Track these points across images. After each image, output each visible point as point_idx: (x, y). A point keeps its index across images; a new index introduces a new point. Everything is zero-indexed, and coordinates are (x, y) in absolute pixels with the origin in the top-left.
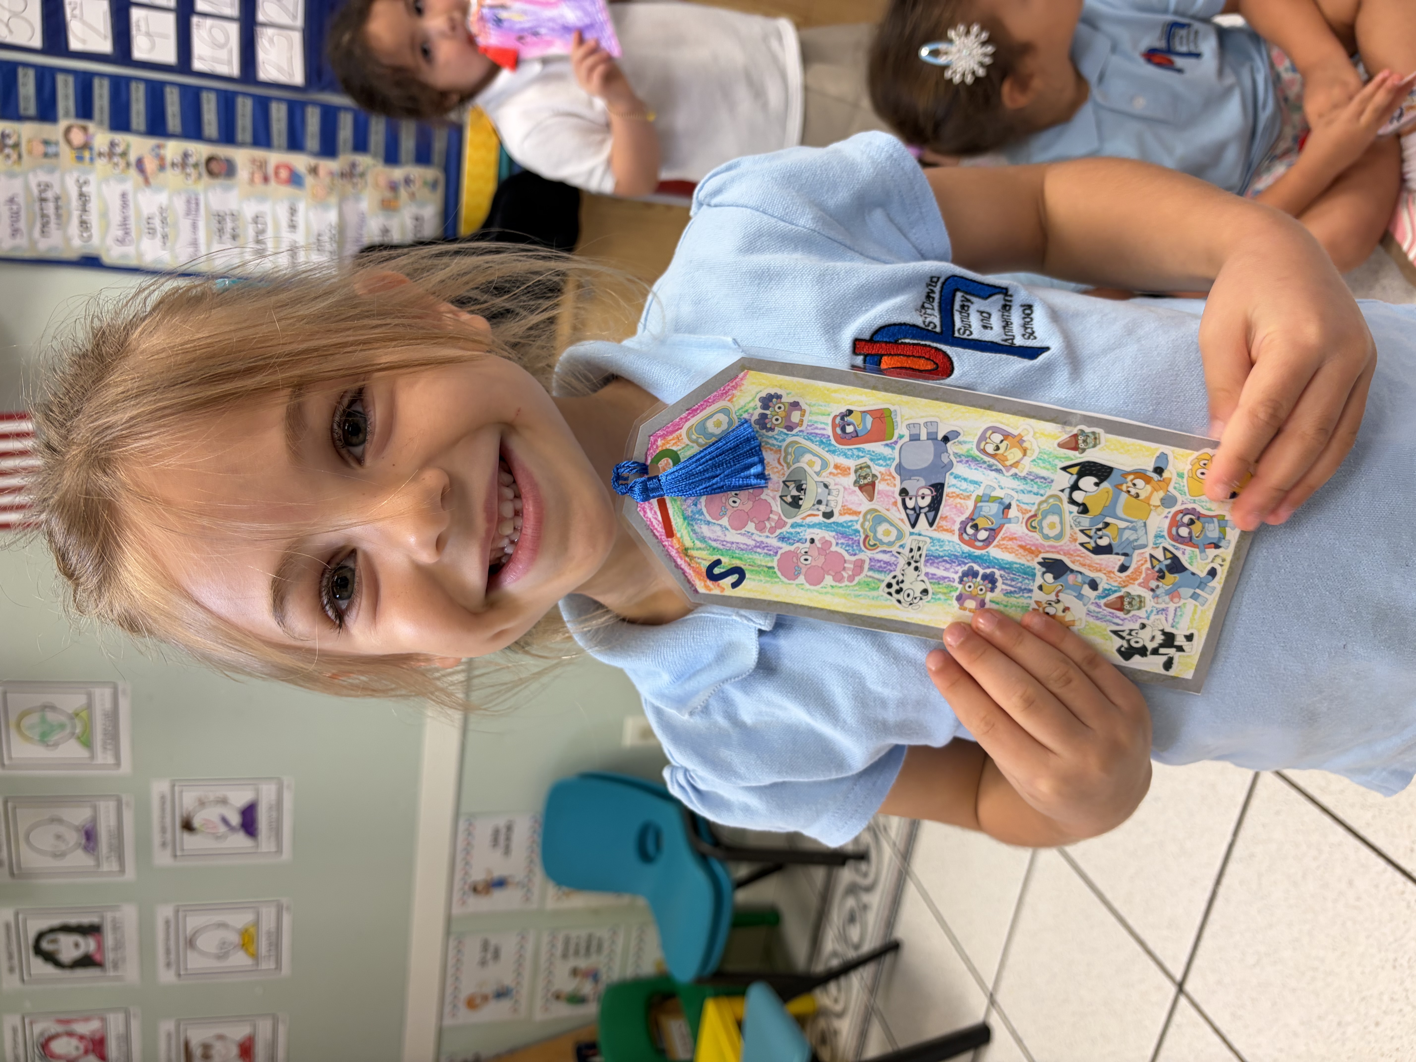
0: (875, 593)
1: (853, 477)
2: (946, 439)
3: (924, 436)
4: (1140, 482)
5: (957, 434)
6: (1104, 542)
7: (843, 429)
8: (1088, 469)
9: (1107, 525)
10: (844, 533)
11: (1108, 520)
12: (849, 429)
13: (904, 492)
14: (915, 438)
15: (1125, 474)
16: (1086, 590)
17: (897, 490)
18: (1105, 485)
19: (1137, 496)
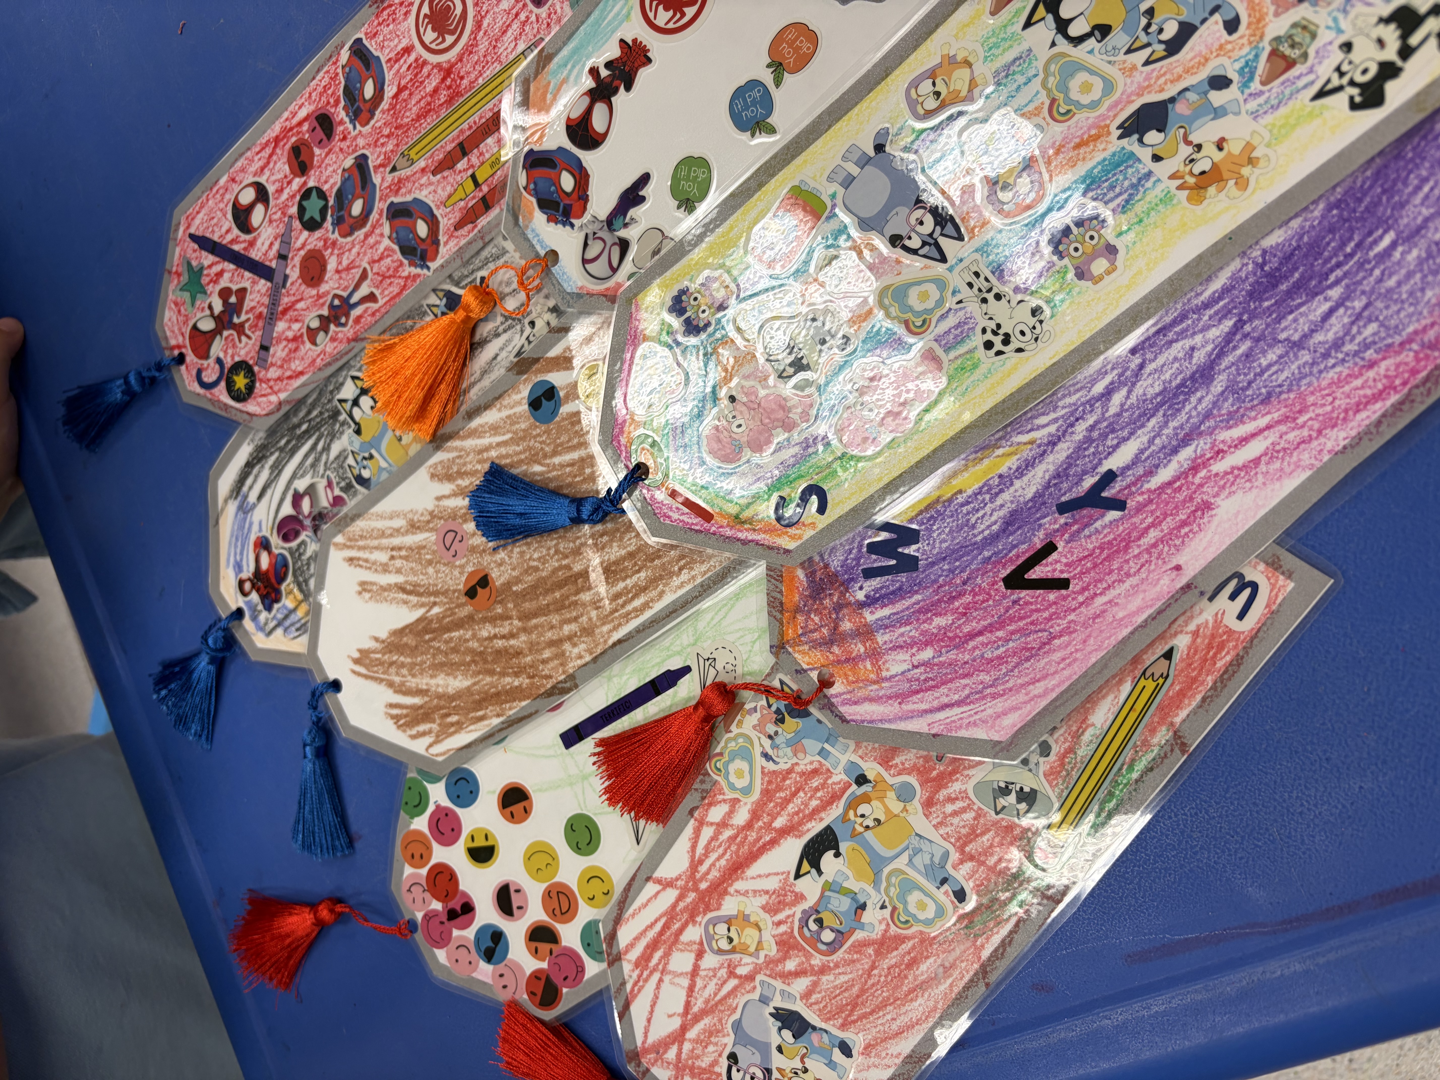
0: (981, 370)
2: (880, 148)
3: (855, 170)
5: (884, 131)
6: (1171, 30)
9: (1149, 12)
13: (895, 240)
14: (848, 181)
16: (1217, 98)
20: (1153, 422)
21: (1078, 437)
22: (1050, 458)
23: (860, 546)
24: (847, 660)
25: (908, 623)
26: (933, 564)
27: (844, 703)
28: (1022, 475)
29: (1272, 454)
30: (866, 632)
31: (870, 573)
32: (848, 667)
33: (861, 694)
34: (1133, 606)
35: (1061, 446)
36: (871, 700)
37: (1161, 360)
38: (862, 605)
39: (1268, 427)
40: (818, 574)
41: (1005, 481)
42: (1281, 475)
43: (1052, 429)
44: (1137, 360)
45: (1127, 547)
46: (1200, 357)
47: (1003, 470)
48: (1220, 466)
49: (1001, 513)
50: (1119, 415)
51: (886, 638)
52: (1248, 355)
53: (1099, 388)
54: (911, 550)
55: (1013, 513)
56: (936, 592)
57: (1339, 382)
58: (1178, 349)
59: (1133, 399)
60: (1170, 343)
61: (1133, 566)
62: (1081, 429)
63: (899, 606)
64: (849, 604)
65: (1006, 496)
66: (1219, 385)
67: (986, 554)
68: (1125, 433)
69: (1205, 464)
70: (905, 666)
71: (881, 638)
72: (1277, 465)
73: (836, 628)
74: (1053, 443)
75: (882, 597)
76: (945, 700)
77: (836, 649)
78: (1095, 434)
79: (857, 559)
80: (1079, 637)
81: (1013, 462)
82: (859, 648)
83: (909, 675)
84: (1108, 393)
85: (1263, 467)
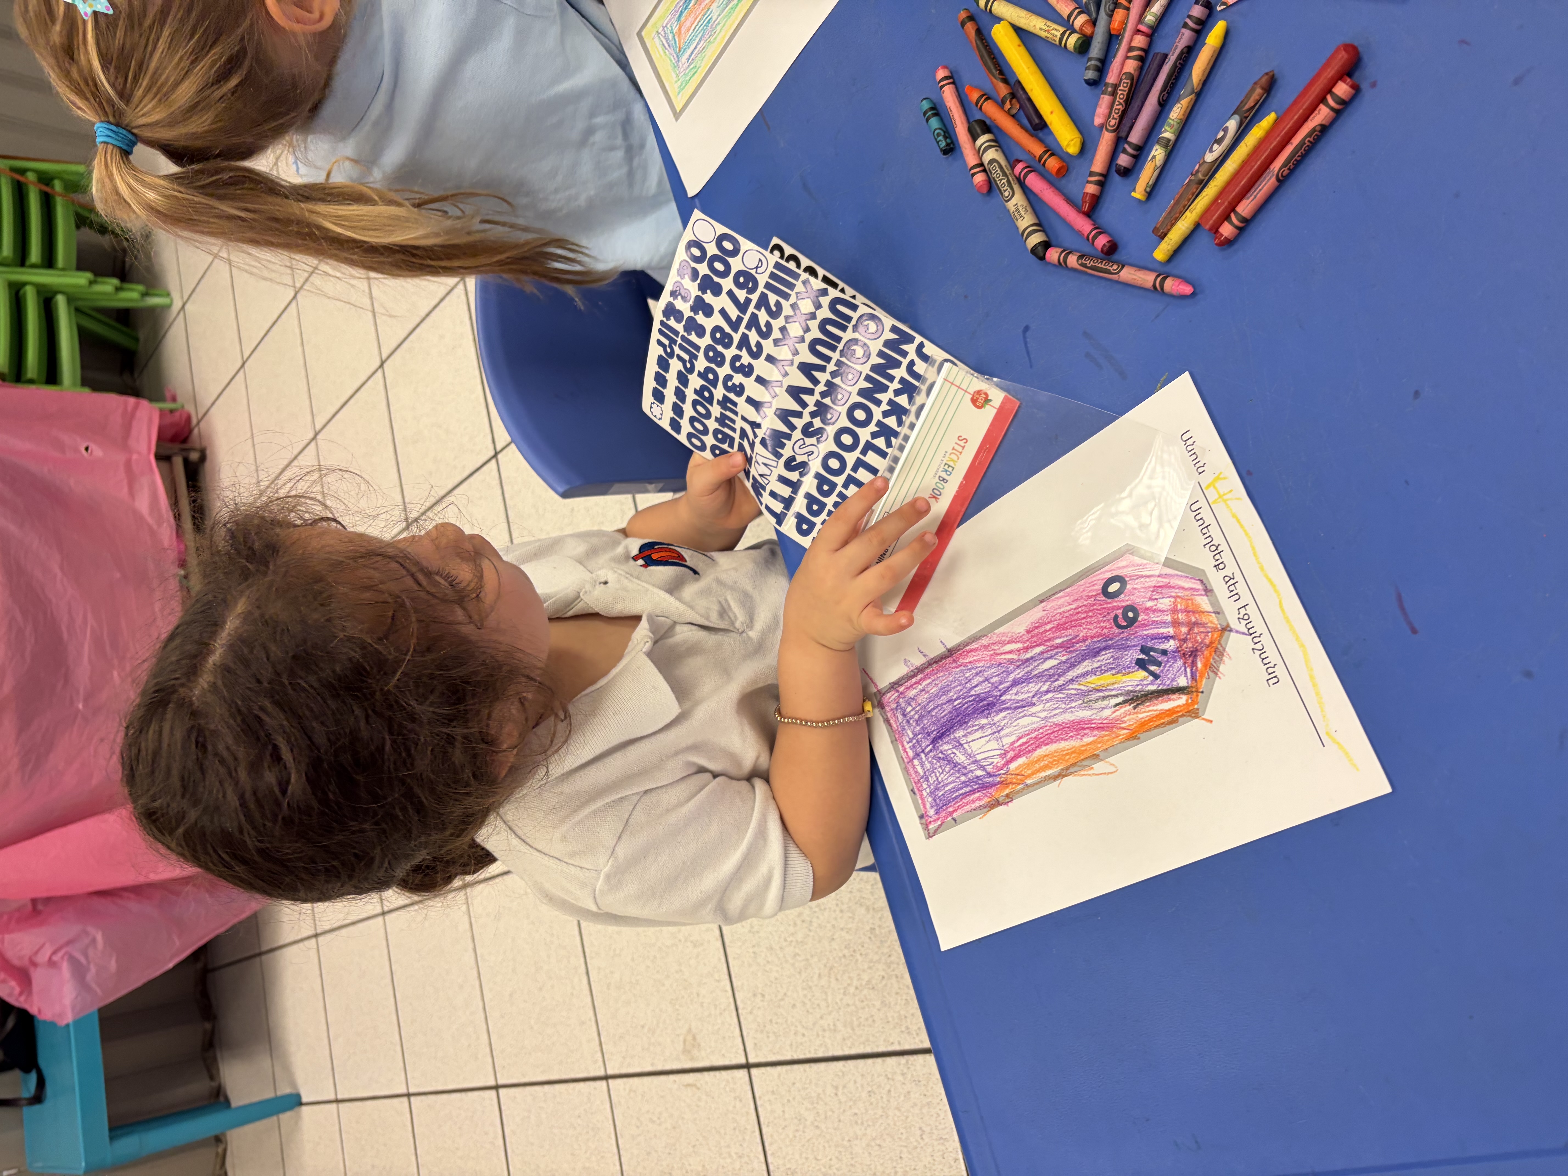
20: (1036, 672)
21: (1062, 678)
22: (1075, 674)
23: (1165, 667)
24: (1189, 612)
25: (1154, 621)
26: (1134, 646)
27: (1198, 590)
28: (1087, 672)
29: (1004, 643)
30: (1176, 623)
31: (1164, 652)
32: (1190, 609)
33: (1188, 593)
34: (1062, 600)
35: (1070, 678)
36: (1183, 588)
37: (1026, 696)
38: (1172, 637)
39: (1002, 654)
40: (1190, 661)
41: (1093, 672)
42: (1004, 634)
43: (1071, 687)
44: (1035, 700)
45: (1058, 625)
46: (1014, 690)
47: (1094, 677)
48: (1020, 645)
49: (1099, 658)
50: (1046, 681)
51: (1166, 618)
52: (1001, 683)
53: (1050, 695)
54: (1142, 656)
55: (1095, 656)
56: (1136, 632)
57: (979, 661)
58: (1021, 697)
59: (1040, 685)
60: (1022, 701)
61: (1058, 617)
62: (1061, 682)
63: (1155, 631)
64: (1180, 640)
65: (1096, 665)
66: (1012, 676)
67: (1110, 642)
68: (1046, 673)
69: (1024, 648)
70: (1161, 601)
71: (1168, 618)
72: (1003, 639)
73: (1190, 630)
74: (1072, 681)
75: (1161, 638)
76: (1148, 580)
77: (1193, 619)
78: (1056, 677)
79: (1168, 661)
80: (1085, 593)
81: (1089, 679)
82: (1181, 617)
83: (1161, 596)
84: (1047, 692)
85: (1007, 639)
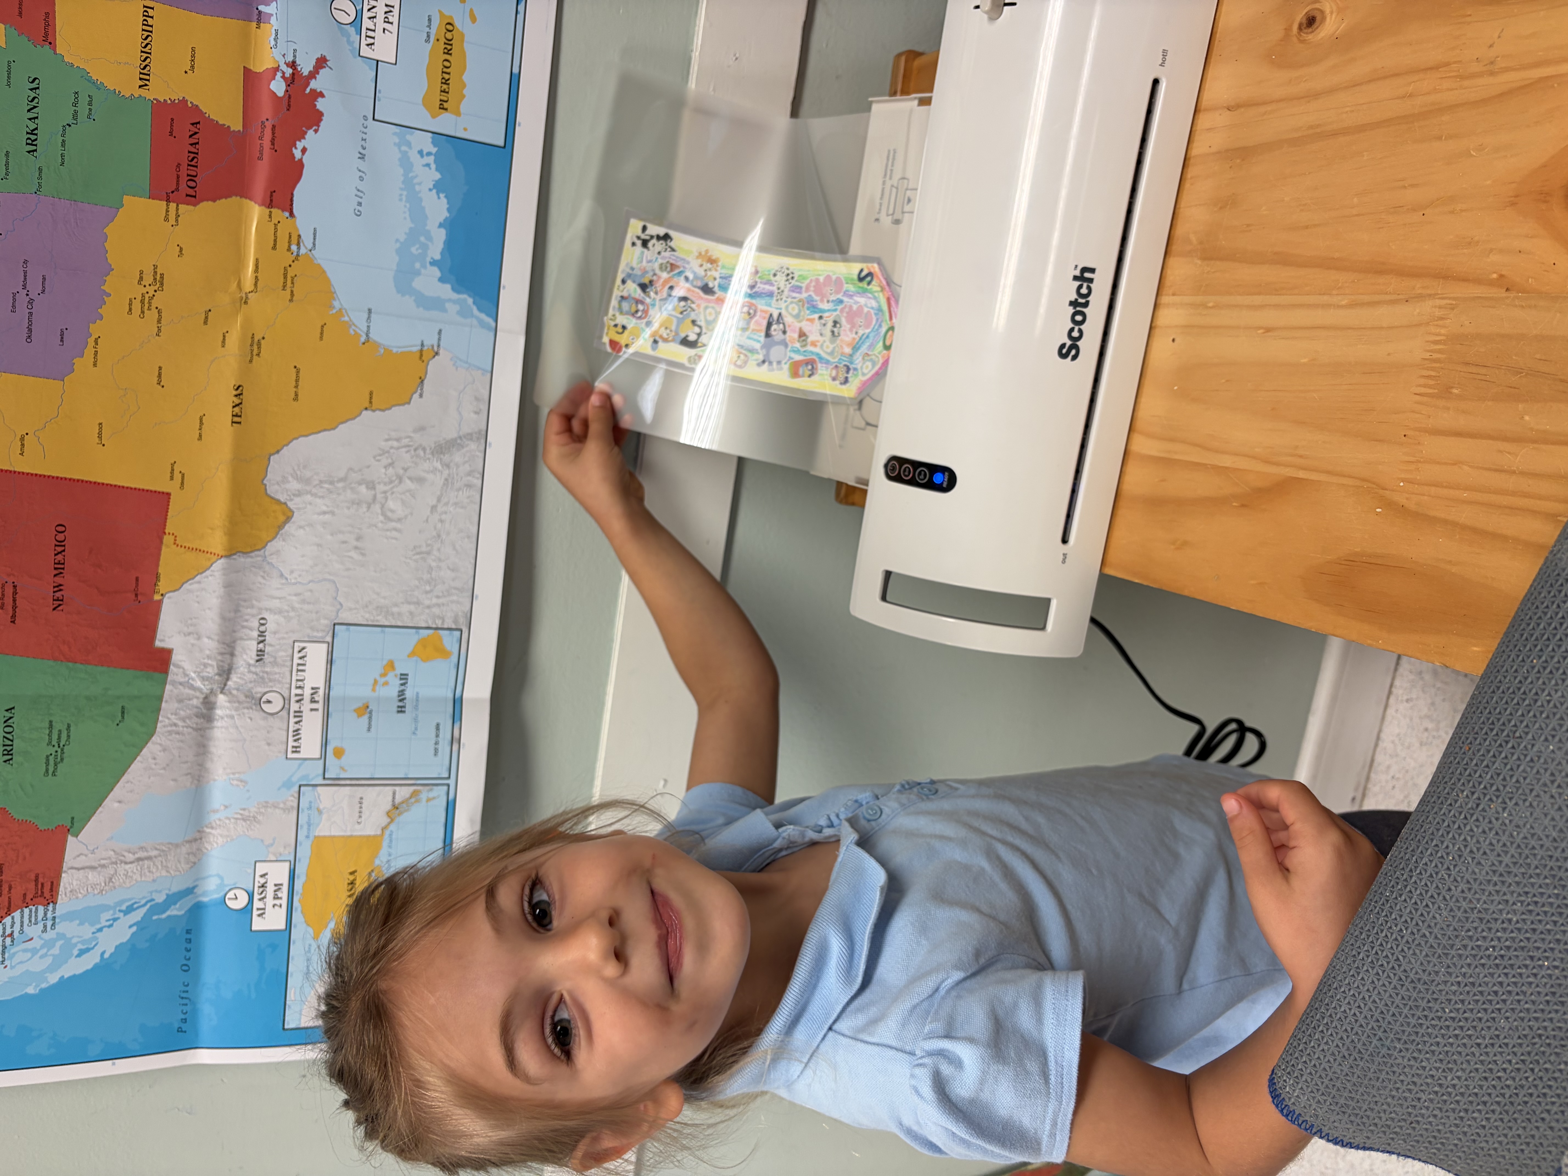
0: (800, 273)
1: (809, 340)
2: (764, 362)
3: (775, 364)
4: (665, 336)
5: (758, 365)
6: (683, 303)
7: (813, 367)
8: (692, 344)
9: (681, 313)
10: (814, 308)
11: (681, 316)
12: (810, 367)
13: (784, 332)
14: (779, 363)
15: (673, 340)
16: (691, 277)
17: (788, 334)
18: (683, 335)
19: (666, 328)
